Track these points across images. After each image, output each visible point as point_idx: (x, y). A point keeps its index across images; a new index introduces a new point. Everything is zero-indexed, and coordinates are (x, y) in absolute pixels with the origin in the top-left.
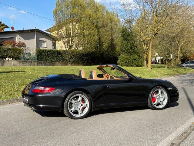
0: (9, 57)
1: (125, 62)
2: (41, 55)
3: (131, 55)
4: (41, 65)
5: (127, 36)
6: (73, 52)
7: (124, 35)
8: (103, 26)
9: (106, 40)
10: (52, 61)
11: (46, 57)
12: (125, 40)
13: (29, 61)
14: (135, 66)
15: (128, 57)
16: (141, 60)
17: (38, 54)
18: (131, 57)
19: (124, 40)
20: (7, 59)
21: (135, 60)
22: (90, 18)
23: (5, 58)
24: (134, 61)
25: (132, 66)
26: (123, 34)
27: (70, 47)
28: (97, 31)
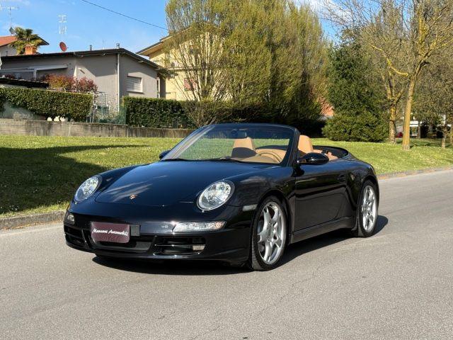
0: (61, 116)
1: (343, 130)
2: (134, 111)
3: (358, 113)
4: (134, 135)
5: (349, 68)
6: (211, 105)
7: (340, 66)
8: (286, 43)
9: (290, 77)
10: (159, 127)
11: (144, 118)
12: (343, 77)
13: (106, 124)
14: (366, 141)
15: (349, 119)
16: (380, 126)
17: (128, 109)
18: (359, 119)
19: (341, 76)
20: (57, 119)
21: (367, 125)
22: (253, 23)
23: (53, 118)
24: (366, 129)
25: (359, 140)
26: (338, 63)
27: (205, 93)
28: (269, 55)
